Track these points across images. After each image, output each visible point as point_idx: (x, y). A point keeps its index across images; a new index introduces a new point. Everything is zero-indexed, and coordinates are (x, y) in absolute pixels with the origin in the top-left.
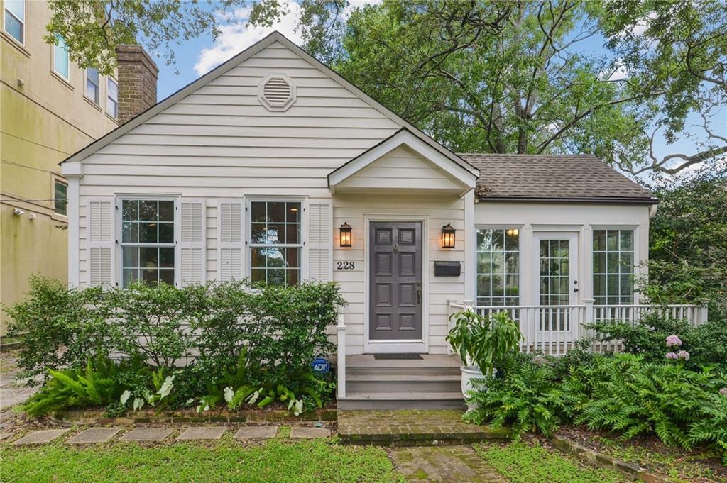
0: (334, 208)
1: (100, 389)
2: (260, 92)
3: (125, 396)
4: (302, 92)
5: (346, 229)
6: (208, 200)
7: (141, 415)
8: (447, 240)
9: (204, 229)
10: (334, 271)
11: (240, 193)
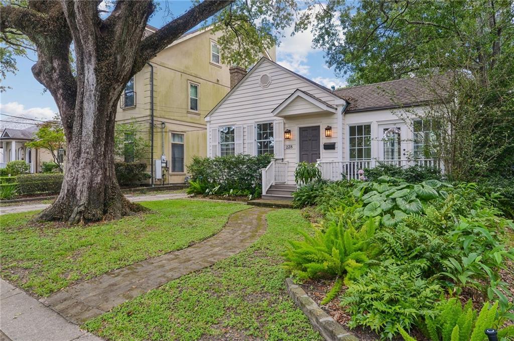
0: (284, 124)
1: (202, 187)
2: (259, 81)
3: (207, 190)
4: (273, 78)
5: (288, 132)
6: (244, 125)
7: (211, 197)
8: (329, 133)
9: (242, 136)
10: (285, 150)
11: (253, 121)
